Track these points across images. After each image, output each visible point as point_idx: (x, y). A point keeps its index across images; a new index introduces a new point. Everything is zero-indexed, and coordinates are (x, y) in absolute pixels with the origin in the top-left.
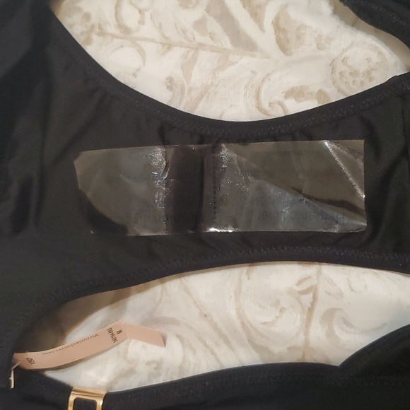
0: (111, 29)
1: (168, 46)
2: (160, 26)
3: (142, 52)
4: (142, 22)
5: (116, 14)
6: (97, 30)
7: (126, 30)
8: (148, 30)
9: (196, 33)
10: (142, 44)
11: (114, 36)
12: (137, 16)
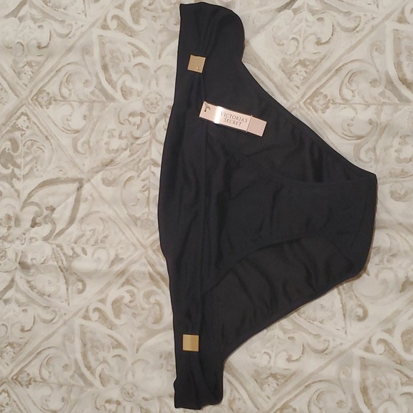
0: (339, 100)
1: (368, 105)
2: (363, 97)
3: (355, 109)
4: (354, 96)
5: (340, 94)
6: (332, 102)
7: (346, 101)
8: (357, 99)
9: (381, 98)
10: (355, 106)
11: (340, 104)
12: (351, 94)
